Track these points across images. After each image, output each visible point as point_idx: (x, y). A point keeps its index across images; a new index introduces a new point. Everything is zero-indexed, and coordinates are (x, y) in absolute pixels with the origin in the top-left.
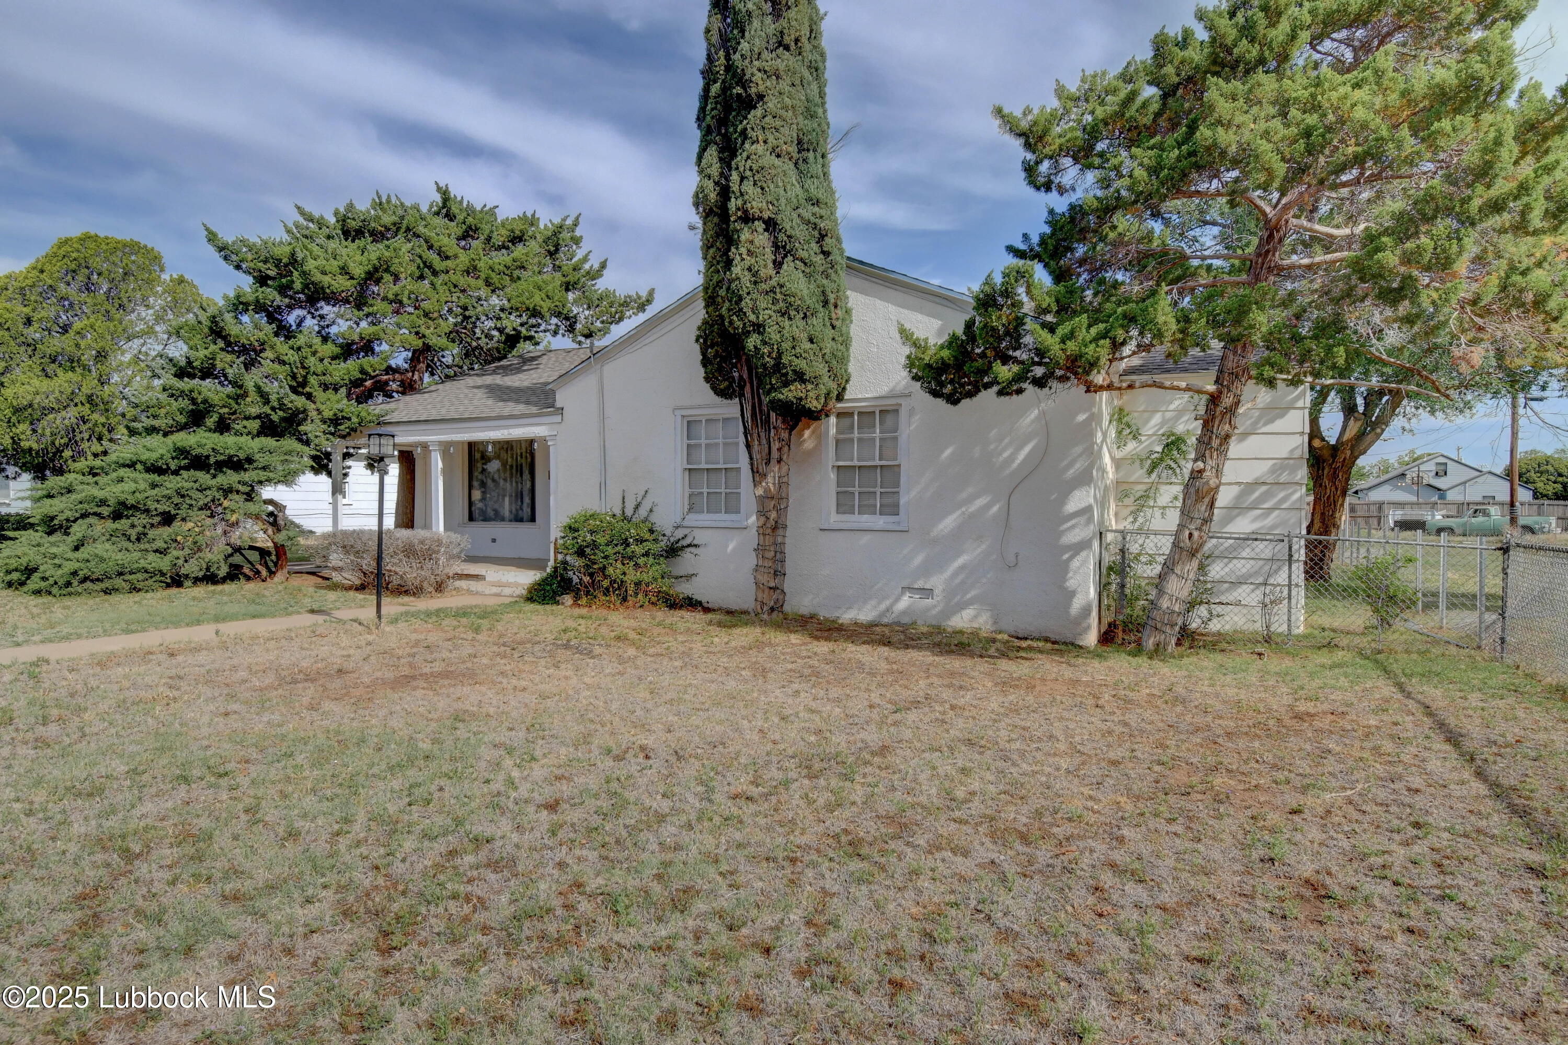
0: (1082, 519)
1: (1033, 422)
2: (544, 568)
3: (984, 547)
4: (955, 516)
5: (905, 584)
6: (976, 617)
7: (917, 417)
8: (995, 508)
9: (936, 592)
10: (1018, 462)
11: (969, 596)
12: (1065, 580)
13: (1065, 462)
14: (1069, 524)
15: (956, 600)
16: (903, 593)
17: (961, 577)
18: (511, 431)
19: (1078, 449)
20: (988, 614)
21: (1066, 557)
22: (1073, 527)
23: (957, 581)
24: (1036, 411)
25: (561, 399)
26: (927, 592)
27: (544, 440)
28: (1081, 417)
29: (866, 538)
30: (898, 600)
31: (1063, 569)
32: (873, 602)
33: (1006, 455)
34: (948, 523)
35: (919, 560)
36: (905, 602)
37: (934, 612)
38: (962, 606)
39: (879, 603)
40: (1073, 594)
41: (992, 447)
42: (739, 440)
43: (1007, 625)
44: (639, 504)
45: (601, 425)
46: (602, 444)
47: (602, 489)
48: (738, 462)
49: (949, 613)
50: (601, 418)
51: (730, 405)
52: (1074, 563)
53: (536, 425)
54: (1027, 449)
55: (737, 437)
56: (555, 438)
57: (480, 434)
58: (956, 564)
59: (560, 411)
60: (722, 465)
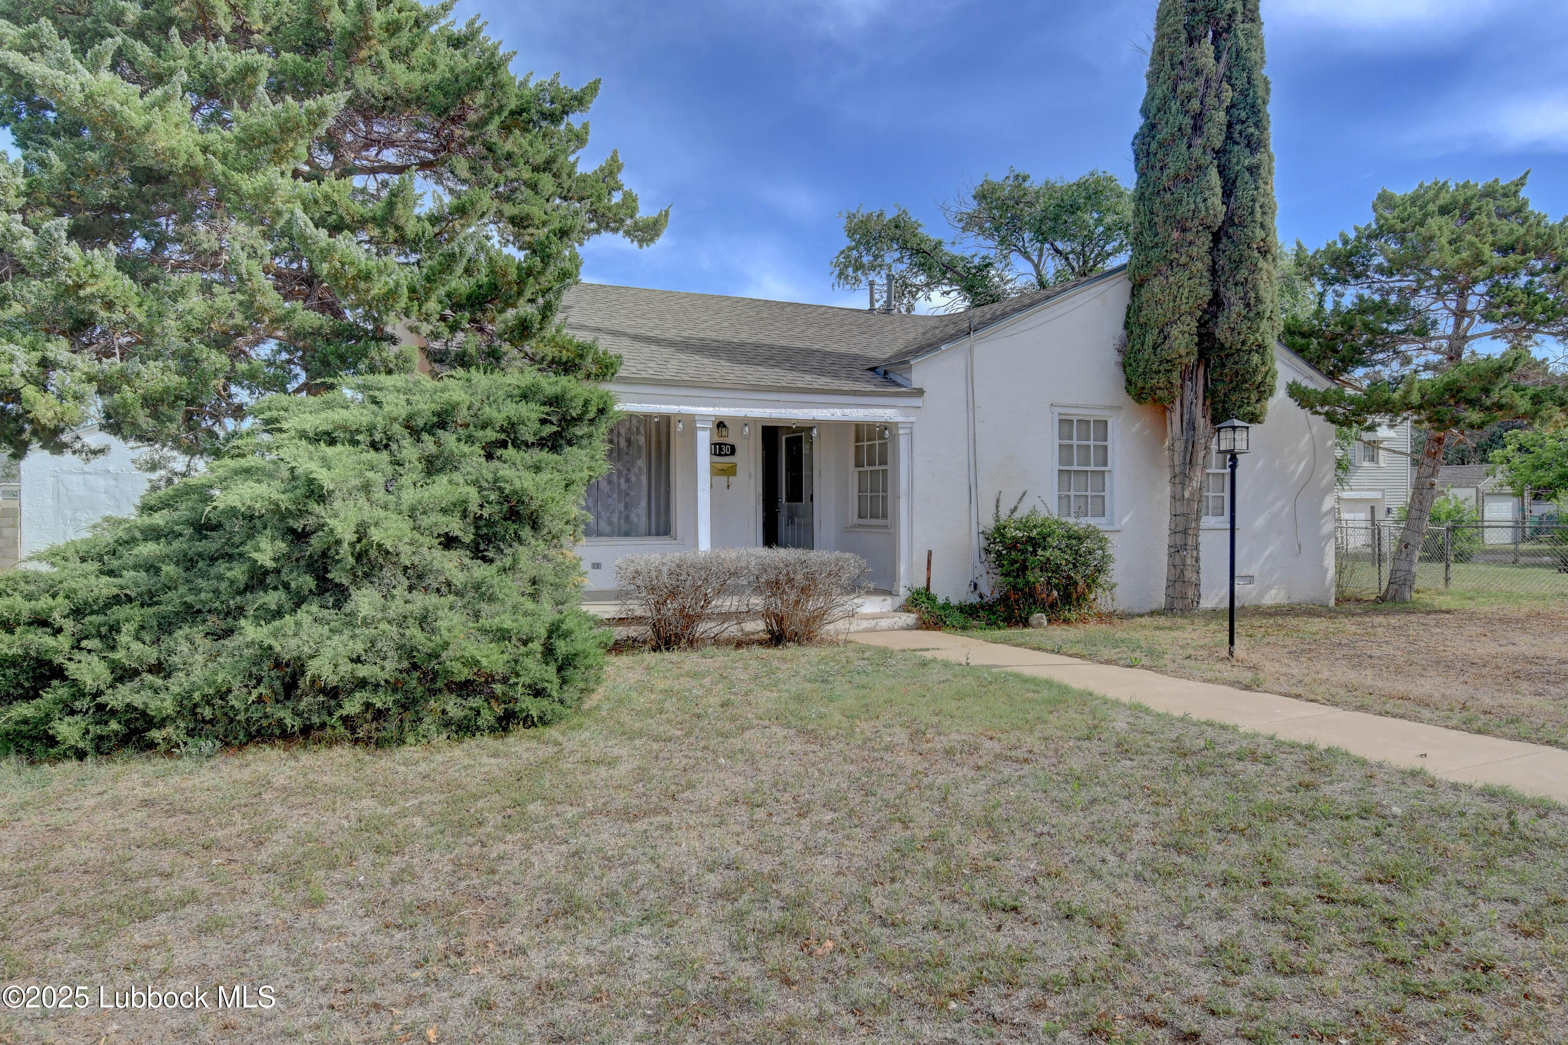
0: (1330, 516)
1: (1305, 442)
3: (1282, 538)
4: (1265, 515)
6: (1277, 594)
8: (1288, 508)
9: (1256, 577)
10: (1299, 474)
11: (1274, 579)
12: (1322, 561)
13: (1321, 476)
14: (1325, 520)
15: (1267, 581)
17: (1270, 563)
19: (1328, 466)
21: (1322, 545)
22: (1326, 522)
23: (1268, 567)
24: (1308, 436)
25: (916, 378)
26: (1251, 579)
27: (897, 426)
28: (1330, 443)
31: (1322, 553)
33: (1292, 468)
34: (1260, 522)
35: (1244, 552)
37: (1254, 594)
38: (1270, 588)
39: (1220, 591)
40: (1323, 571)
41: (1285, 461)
42: (1109, 443)
43: (1295, 599)
44: (1016, 508)
45: (971, 415)
46: (971, 437)
47: (972, 490)
48: (1106, 465)
49: (1261, 594)
50: (971, 407)
51: (1106, 407)
52: (1327, 548)
53: (885, 406)
54: (1303, 463)
55: (1106, 440)
56: (911, 426)
57: (794, 411)
58: (1266, 554)
59: (920, 392)
60: (1092, 468)
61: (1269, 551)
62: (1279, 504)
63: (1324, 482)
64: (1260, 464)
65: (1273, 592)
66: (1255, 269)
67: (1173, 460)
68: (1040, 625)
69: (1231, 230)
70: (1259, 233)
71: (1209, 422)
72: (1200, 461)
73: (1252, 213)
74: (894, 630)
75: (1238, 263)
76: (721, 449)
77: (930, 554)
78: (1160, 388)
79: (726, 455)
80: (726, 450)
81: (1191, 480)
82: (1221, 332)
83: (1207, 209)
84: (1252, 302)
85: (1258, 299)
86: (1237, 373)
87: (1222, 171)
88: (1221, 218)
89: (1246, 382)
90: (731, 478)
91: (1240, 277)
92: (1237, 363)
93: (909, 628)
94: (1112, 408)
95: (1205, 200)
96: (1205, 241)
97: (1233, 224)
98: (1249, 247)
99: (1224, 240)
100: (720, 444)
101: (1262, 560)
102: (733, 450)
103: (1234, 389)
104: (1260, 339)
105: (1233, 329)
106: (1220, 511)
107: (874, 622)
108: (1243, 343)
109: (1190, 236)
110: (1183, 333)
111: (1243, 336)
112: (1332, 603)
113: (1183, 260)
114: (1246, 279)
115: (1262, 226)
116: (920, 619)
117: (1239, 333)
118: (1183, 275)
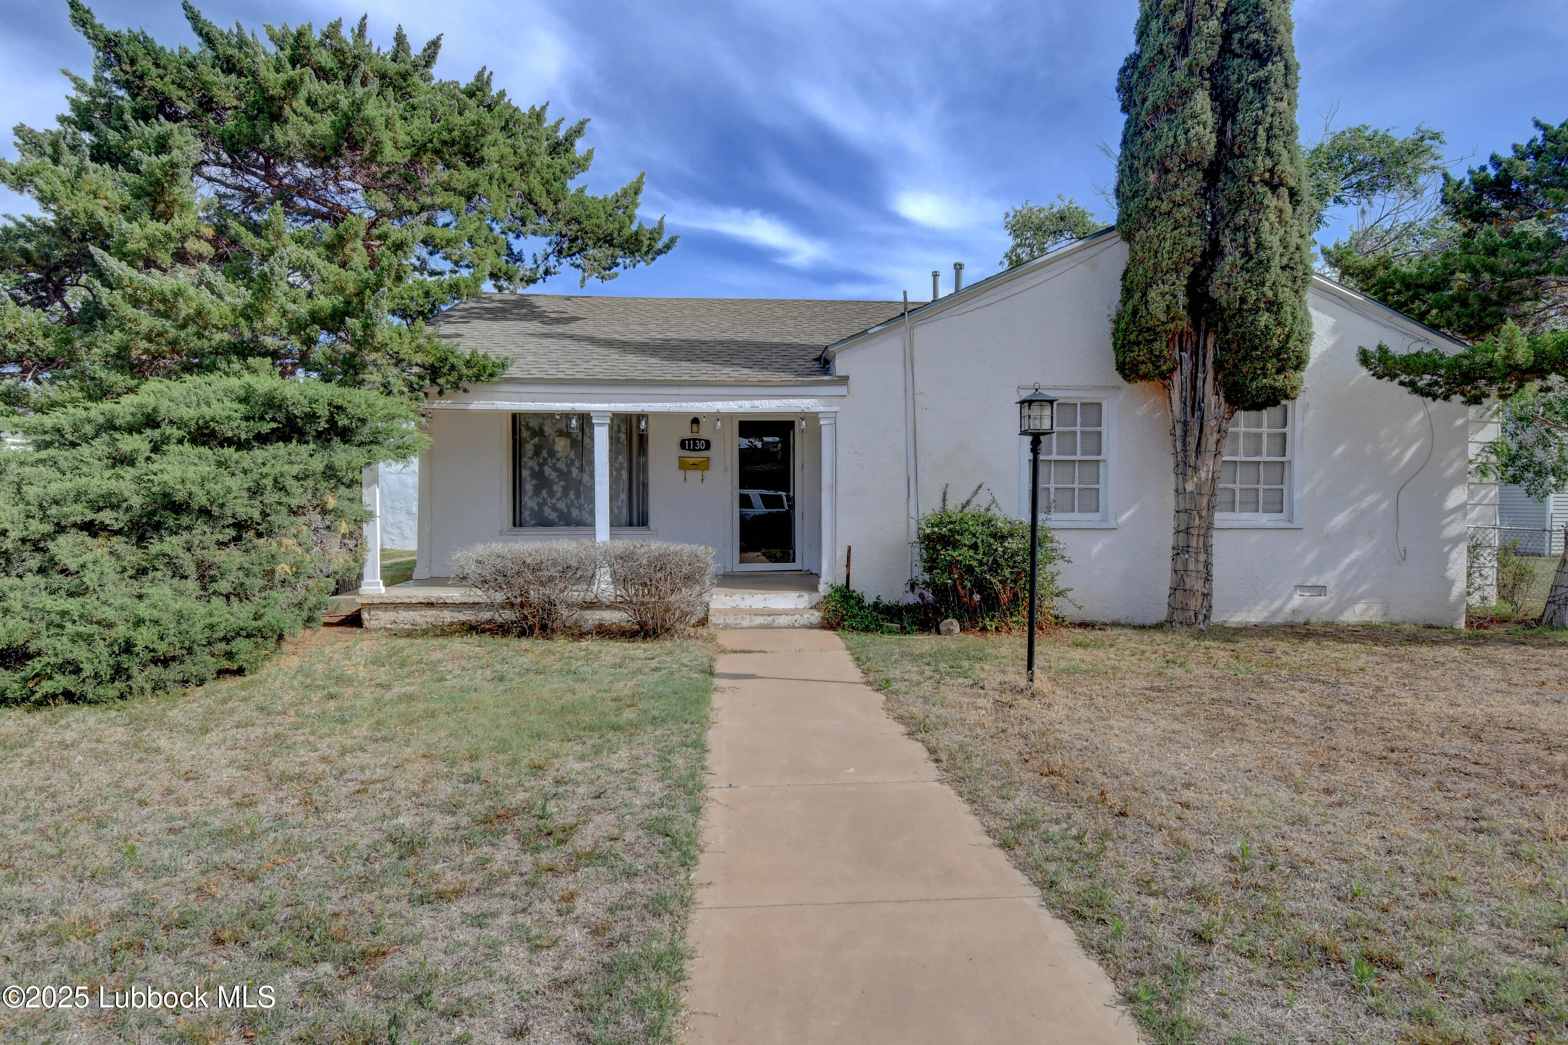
0: (1459, 515)
1: (1419, 423)
2: (814, 588)
3: (1375, 541)
4: (1346, 513)
5: (1298, 581)
6: (1366, 610)
7: (1311, 413)
8: (1385, 505)
9: (1329, 588)
10: (1405, 461)
11: (1360, 590)
12: (1445, 570)
13: (1444, 464)
14: (1449, 519)
15: (1349, 594)
16: (1295, 591)
17: (1353, 572)
18: (757, 403)
19: (1457, 451)
20: (1379, 606)
21: (1446, 549)
22: (1452, 521)
23: (1349, 577)
24: (1421, 414)
25: (841, 366)
26: (1321, 590)
27: (813, 418)
28: (1460, 422)
29: (1256, 536)
30: (1290, 598)
31: (1444, 560)
32: (1263, 603)
33: (1394, 453)
34: (1340, 520)
35: (1311, 557)
36: (1297, 600)
37: (1326, 609)
38: (1353, 601)
39: (1271, 602)
40: (1452, 583)
41: (1382, 446)
42: (1104, 428)
43: (1396, 616)
44: (968, 502)
45: (910, 402)
46: (910, 426)
47: (912, 481)
48: (1099, 453)
49: (1341, 609)
50: (910, 393)
51: (1095, 388)
52: (1454, 555)
53: (802, 396)
54: (1413, 449)
55: (1100, 425)
56: (834, 415)
57: (697, 404)
58: (1348, 560)
59: (844, 380)
60: (1079, 457)
61: (1353, 556)
62: (1371, 499)
63: (1451, 471)
64: (1340, 449)
65: (1359, 607)
66: (1260, 207)
67: (1175, 446)
68: (950, 632)
69: (1230, 164)
70: (1263, 163)
71: (1222, 400)
72: (1212, 446)
73: (1255, 138)
74: (794, 627)
75: (1237, 204)
76: (695, 444)
77: (850, 548)
78: (1143, 362)
79: (700, 450)
80: (700, 445)
81: (1196, 469)
82: (1216, 289)
83: (1188, 141)
84: (1252, 247)
85: (1260, 245)
86: (1243, 338)
87: (1217, 94)
88: (1211, 149)
89: (1256, 348)
90: (705, 473)
91: (1240, 220)
92: (1240, 326)
93: (812, 627)
94: (1104, 388)
95: (1187, 132)
96: (1192, 182)
97: (1233, 156)
98: (1250, 181)
99: (1222, 177)
100: (694, 440)
101: (1342, 567)
102: (708, 445)
103: (1244, 358)
104: (1270, 294)
105: (1229, 285)
106: (1278, 507)
107: (771, 618)
108: (1243, 300)
109: (1172, 178)
110: (1163, 295)
111: (1240, 292)
112: (1461, 624)
113: (1165, 207)
114: (1246, 221)
115: (1269, 153)
116: (823, 618)
117: (1236, 290)
118: (1165, 226)
